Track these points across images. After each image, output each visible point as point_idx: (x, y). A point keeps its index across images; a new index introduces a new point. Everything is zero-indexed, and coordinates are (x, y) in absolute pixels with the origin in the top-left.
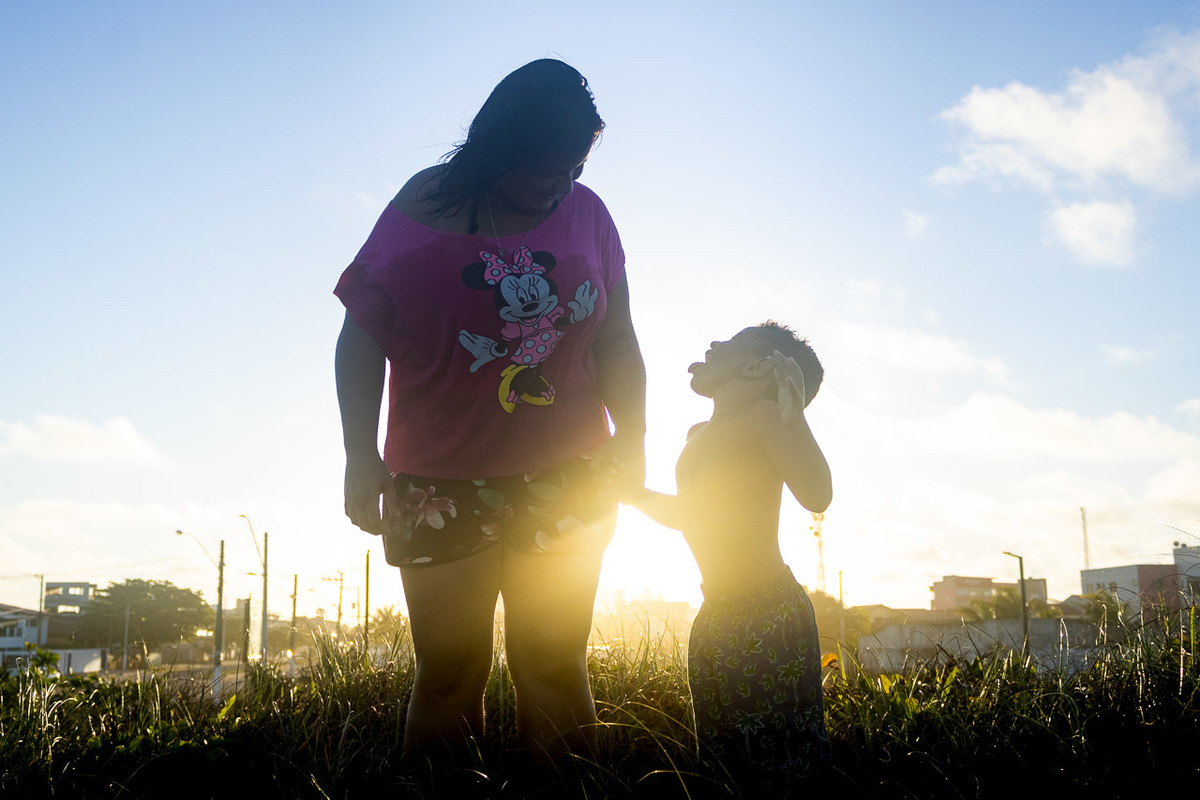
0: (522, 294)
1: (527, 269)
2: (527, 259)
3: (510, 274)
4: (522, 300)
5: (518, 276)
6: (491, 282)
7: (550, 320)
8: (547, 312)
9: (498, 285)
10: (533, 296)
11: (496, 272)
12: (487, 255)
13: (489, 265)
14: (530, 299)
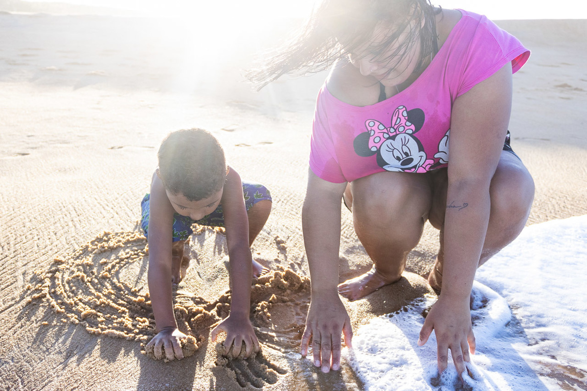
0: (397, 154)
1: (401, 129)
2: (403, 118)
3: (388, 139)
4: (398, 159)
5: (393, 138)
6: (374, 149)
7: (425, 168)
8: (421, 163)
9: (379, 150)
10: (406, 154)
11: (377, 140)
12: (372, 124)
13: (372, 133)
14: (404, 156)
